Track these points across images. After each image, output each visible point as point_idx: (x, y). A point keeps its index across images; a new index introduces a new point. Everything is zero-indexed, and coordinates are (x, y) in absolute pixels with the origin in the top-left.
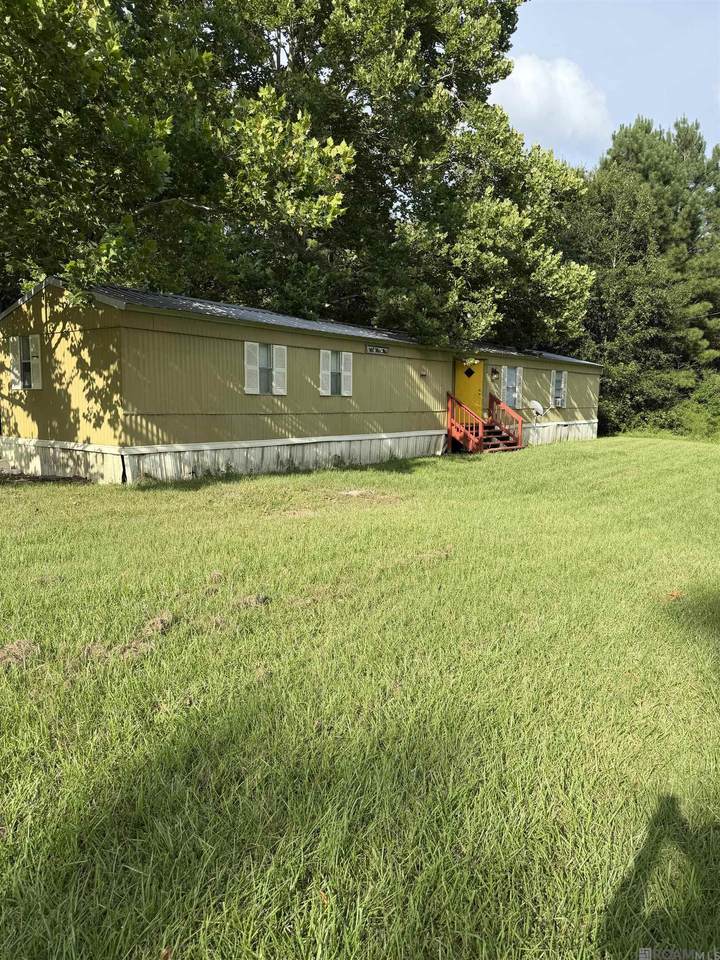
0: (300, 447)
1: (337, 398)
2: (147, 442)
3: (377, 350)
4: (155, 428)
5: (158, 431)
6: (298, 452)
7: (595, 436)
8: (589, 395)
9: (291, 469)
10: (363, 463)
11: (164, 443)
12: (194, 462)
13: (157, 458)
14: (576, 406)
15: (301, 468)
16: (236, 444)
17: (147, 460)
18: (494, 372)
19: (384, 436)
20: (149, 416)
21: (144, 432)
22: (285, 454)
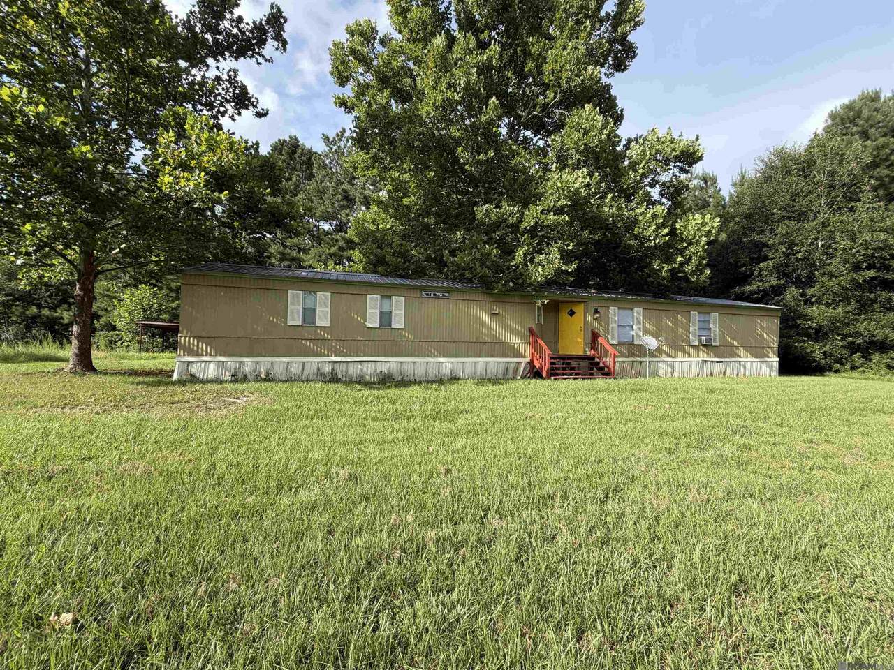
0: (345, 364)
1: (385, 329)
2: (197, 354)
3: (435, 295)
4: (204, 346)
5: (207, 348)
6: (342, 367)
7: (775, 374)
8: (761, 336)
9: (333, 379)
10: (417, 380)
11: (211, 355)
12: (235, 369)
13: (203, 365)
14: (737, 344)
15: (344, 379)
16: (277, 359)
17: (194, 366)
18: (596, 312)
19: (441, 359)
20: (199, 338)
21: (195, 348)
22: (327, 368)
